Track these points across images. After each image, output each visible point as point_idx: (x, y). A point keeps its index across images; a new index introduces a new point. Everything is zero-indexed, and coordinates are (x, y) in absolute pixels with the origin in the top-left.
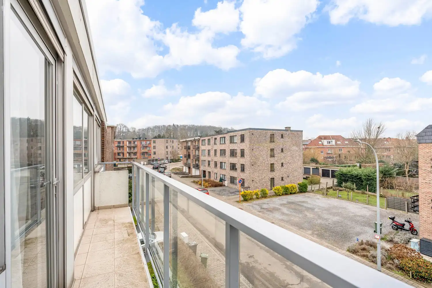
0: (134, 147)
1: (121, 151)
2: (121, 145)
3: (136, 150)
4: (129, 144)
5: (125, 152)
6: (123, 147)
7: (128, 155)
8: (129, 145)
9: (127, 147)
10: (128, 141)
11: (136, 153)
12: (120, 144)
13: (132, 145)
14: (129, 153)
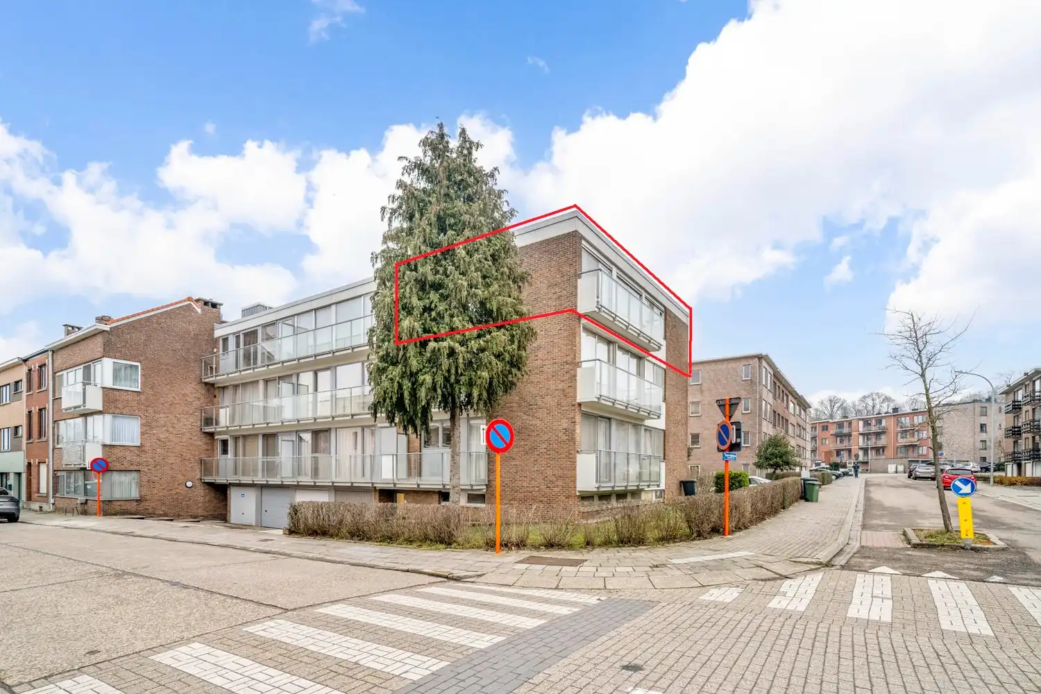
0: (878, 434)
1: (845, 444)
2: (846, 430)
3: (883, 441)
4: (864, 427)
5: (854, 448)
6: (849, 435)
7: (861, 453)
8: (866, 428)
9: (862, 434)
10: (862, 419)
11: (883, 448)
12: (843, 428)
13: (874, 429)
14: (865, 450)
